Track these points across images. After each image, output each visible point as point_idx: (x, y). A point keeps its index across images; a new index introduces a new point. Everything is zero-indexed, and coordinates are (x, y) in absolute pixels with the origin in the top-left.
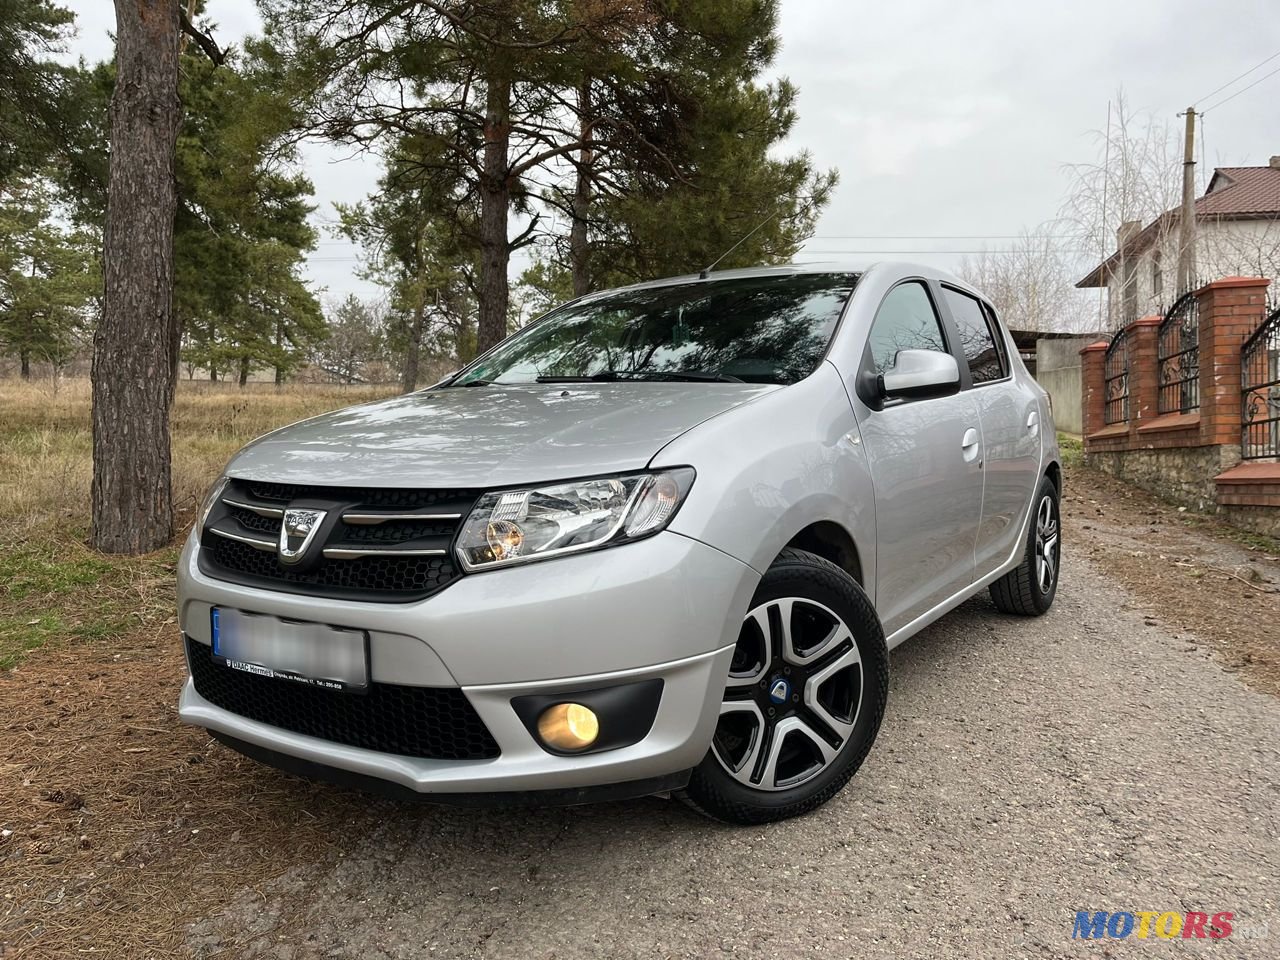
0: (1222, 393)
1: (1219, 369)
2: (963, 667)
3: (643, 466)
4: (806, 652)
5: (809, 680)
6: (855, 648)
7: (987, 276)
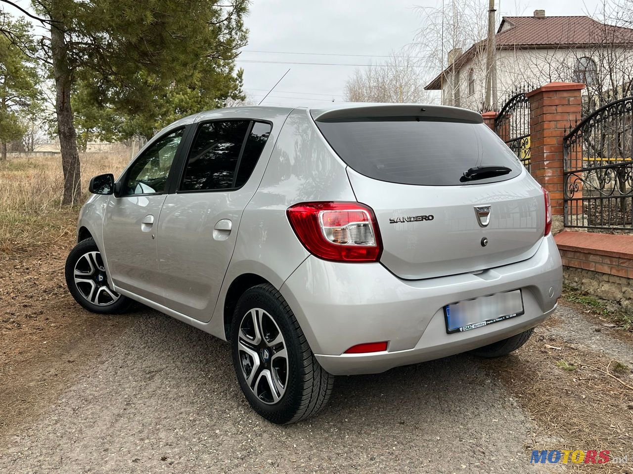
0: (550, 175)
1: (546, 156)
7: (372, 82)
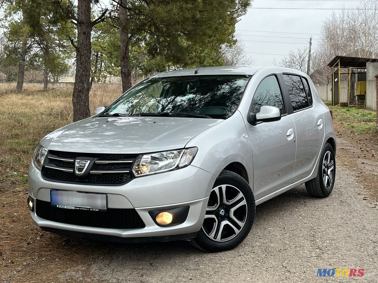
2: (290, 214)
3: (183, 147)
4: (230, 201)
5: (231, 209)
6: (245, 200)
